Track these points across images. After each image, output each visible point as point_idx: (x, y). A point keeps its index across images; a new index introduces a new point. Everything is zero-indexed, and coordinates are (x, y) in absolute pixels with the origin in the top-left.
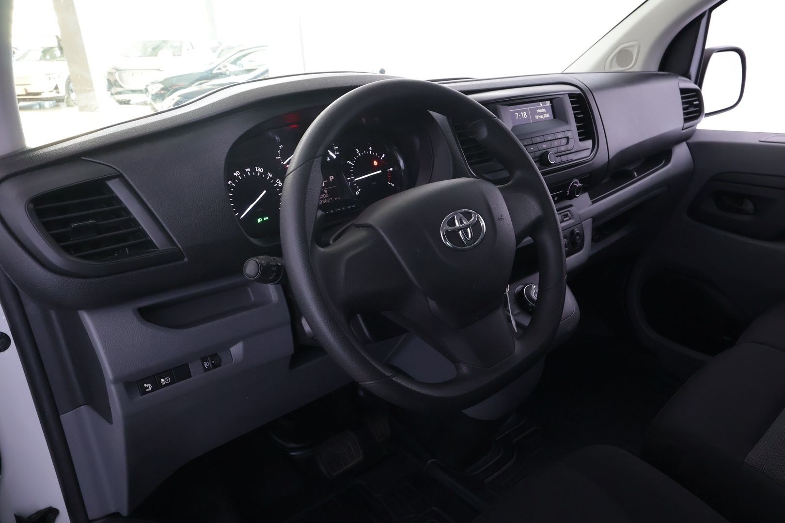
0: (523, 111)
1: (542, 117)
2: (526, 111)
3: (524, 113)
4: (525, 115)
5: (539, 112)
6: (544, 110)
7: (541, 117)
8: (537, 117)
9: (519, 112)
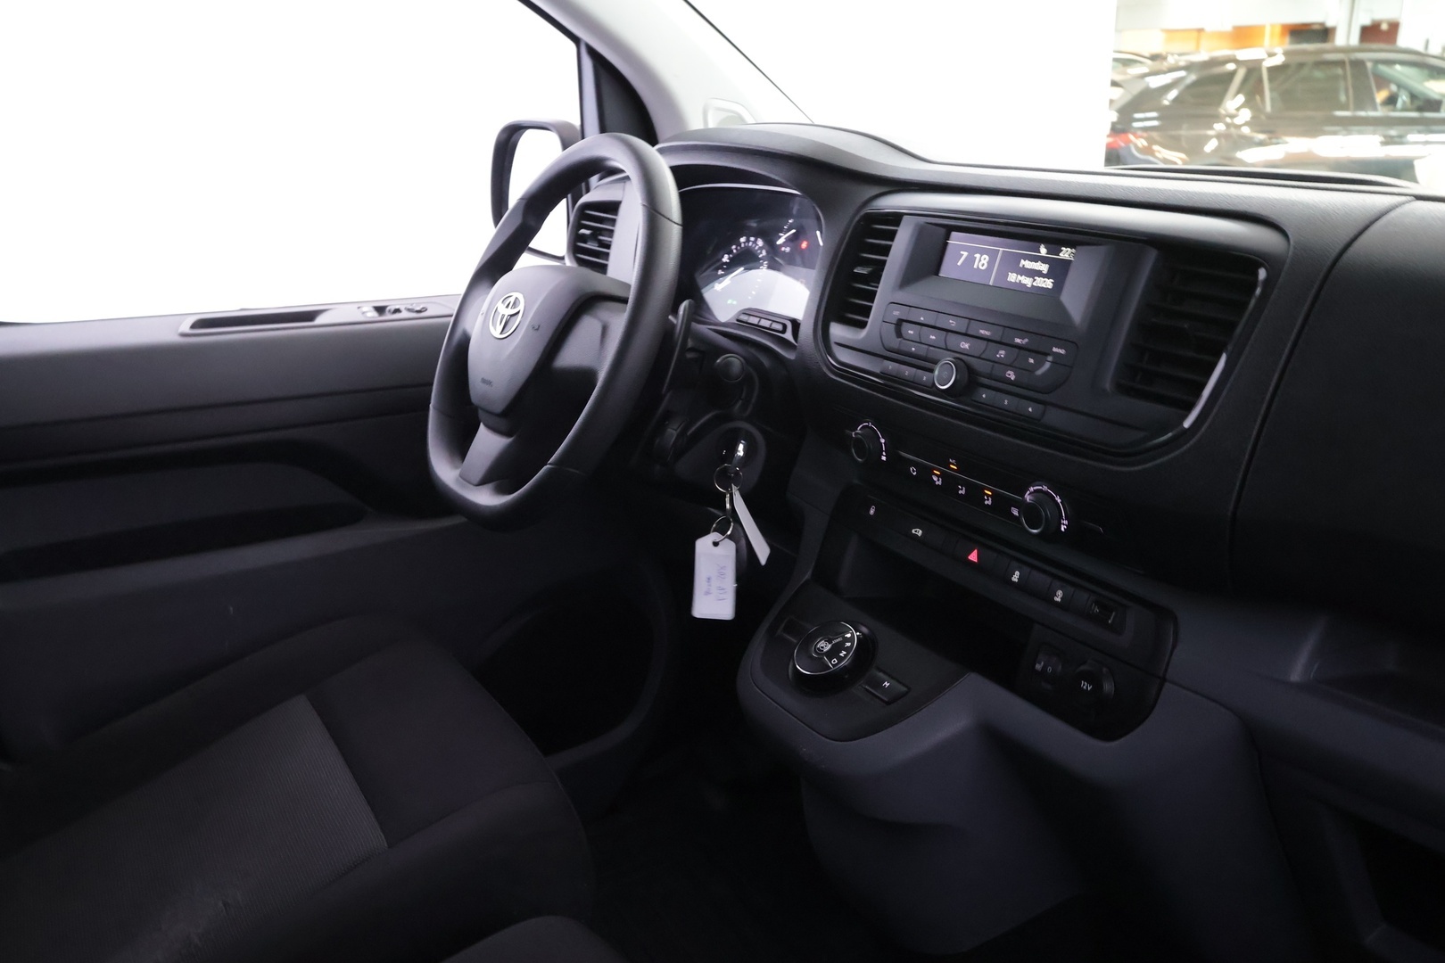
0: (982, 252)
1: (1027, 281)
2: (992, 255)
3: (985, 256)
4: (983, 261)
5: (1027, 266)
6: (1044, 268)
7: (1023, 282)
8: (1012, 277)
9: (972, 251)
